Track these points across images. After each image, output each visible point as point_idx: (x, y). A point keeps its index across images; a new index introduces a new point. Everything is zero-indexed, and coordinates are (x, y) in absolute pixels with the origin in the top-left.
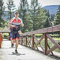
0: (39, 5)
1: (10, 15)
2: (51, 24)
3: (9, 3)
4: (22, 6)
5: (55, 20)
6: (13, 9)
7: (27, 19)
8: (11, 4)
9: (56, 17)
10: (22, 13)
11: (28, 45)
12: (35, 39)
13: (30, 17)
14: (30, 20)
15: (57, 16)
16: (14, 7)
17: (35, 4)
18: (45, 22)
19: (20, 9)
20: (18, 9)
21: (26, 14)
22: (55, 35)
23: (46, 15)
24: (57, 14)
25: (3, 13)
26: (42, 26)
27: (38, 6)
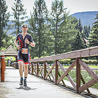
0: (64, 11)
1: (17, 27)
2: (85, 42)
3: (17, 8)
4: (36, 13)
5: (91, 35)
6: (23, 18)
7: (45, 35)
8: (20, 9)
9: (93, 31)
10: (37, 25)
11: (48, 78)
12: (59, 68)
13: (50, 31)
14: (50, 36)
15: (95, 29)
16: (24, 14)
17: (58, 9)
18: (75, 39)
19: (33, 17)
20: (30, 17)
21: (43, 26)
22: (91, 60)
23: (76, 27)
24: (95, 27)
25: (7, 24)
26: (70, 46)
27: (63, 14)
